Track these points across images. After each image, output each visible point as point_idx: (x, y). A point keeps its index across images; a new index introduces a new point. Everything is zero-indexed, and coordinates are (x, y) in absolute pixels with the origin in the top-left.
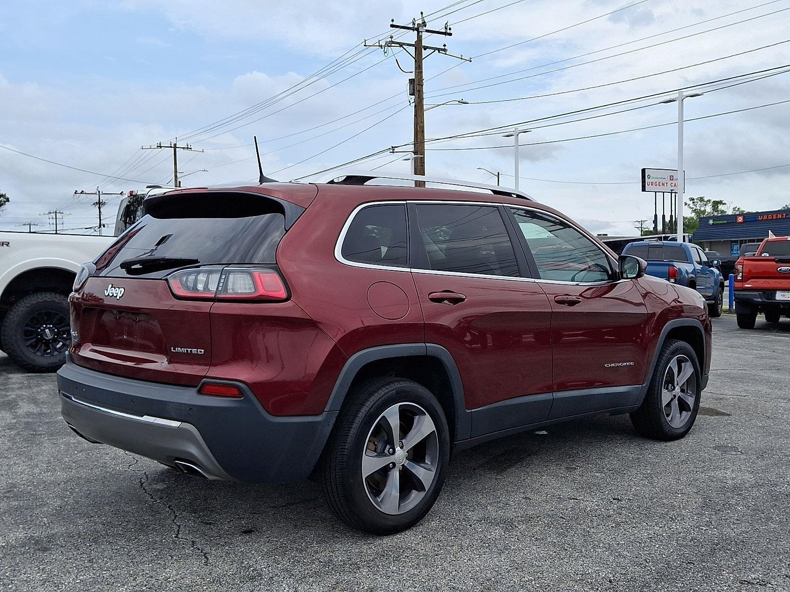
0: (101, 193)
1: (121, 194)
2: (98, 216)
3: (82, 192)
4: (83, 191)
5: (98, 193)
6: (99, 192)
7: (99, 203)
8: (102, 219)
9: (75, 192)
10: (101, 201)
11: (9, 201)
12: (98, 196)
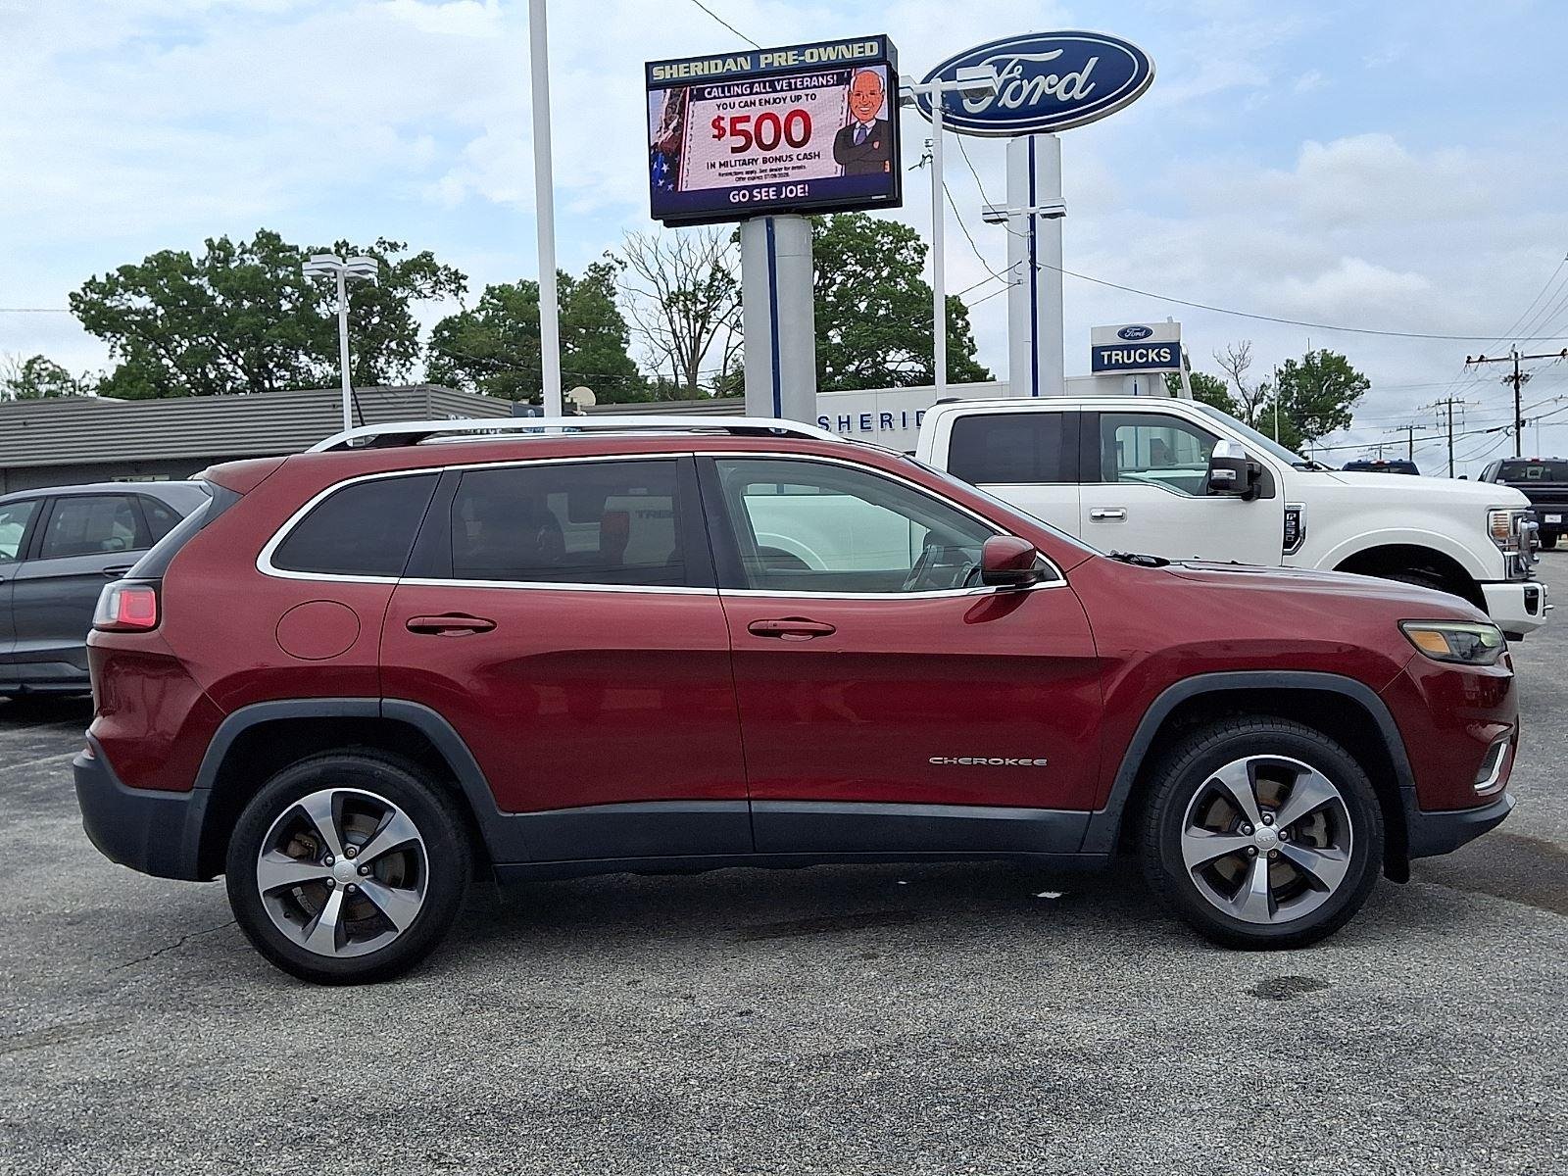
0: (1519, 356)
1: (1563, 354)
2: (1515, 404)
3: (1482, 359)
4: (1482, 357)
5: (1513, 357)
6: (1516, 354)
7: (1516, 377)
8: (1521, 409)
9: (1466, 359)
10: (1519, 373)
11: (1369, 387)
12: (1514, 362)
